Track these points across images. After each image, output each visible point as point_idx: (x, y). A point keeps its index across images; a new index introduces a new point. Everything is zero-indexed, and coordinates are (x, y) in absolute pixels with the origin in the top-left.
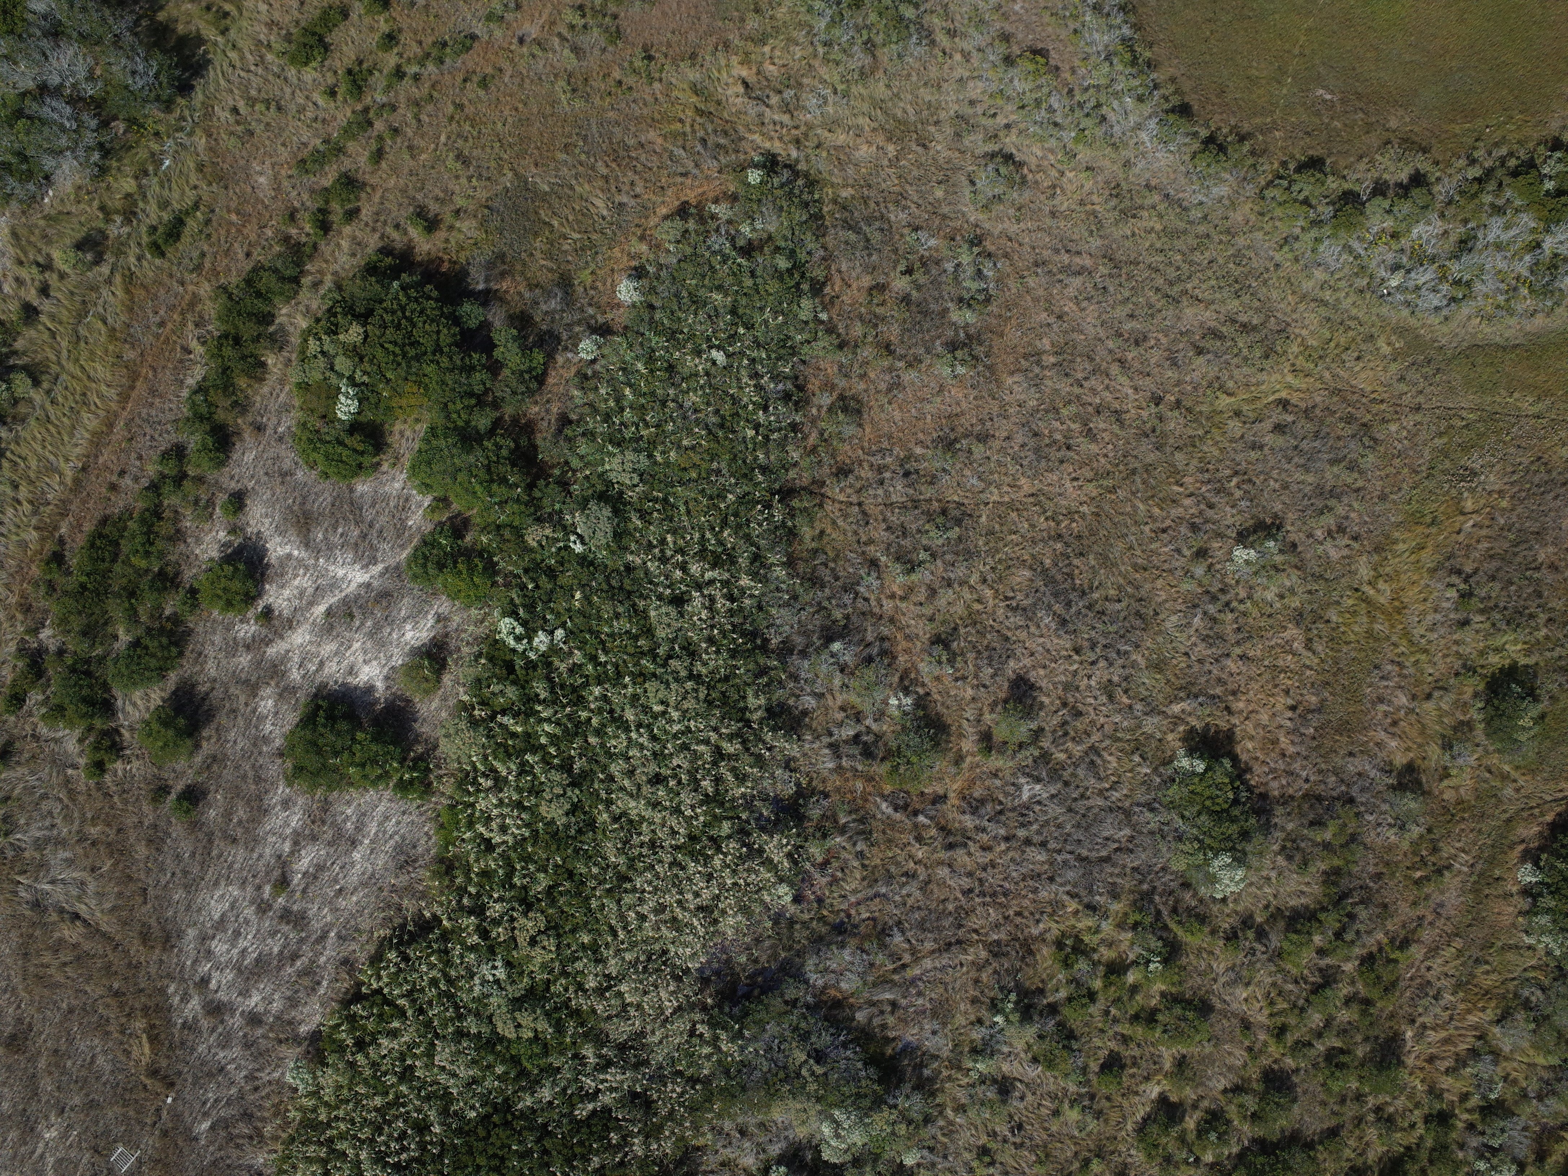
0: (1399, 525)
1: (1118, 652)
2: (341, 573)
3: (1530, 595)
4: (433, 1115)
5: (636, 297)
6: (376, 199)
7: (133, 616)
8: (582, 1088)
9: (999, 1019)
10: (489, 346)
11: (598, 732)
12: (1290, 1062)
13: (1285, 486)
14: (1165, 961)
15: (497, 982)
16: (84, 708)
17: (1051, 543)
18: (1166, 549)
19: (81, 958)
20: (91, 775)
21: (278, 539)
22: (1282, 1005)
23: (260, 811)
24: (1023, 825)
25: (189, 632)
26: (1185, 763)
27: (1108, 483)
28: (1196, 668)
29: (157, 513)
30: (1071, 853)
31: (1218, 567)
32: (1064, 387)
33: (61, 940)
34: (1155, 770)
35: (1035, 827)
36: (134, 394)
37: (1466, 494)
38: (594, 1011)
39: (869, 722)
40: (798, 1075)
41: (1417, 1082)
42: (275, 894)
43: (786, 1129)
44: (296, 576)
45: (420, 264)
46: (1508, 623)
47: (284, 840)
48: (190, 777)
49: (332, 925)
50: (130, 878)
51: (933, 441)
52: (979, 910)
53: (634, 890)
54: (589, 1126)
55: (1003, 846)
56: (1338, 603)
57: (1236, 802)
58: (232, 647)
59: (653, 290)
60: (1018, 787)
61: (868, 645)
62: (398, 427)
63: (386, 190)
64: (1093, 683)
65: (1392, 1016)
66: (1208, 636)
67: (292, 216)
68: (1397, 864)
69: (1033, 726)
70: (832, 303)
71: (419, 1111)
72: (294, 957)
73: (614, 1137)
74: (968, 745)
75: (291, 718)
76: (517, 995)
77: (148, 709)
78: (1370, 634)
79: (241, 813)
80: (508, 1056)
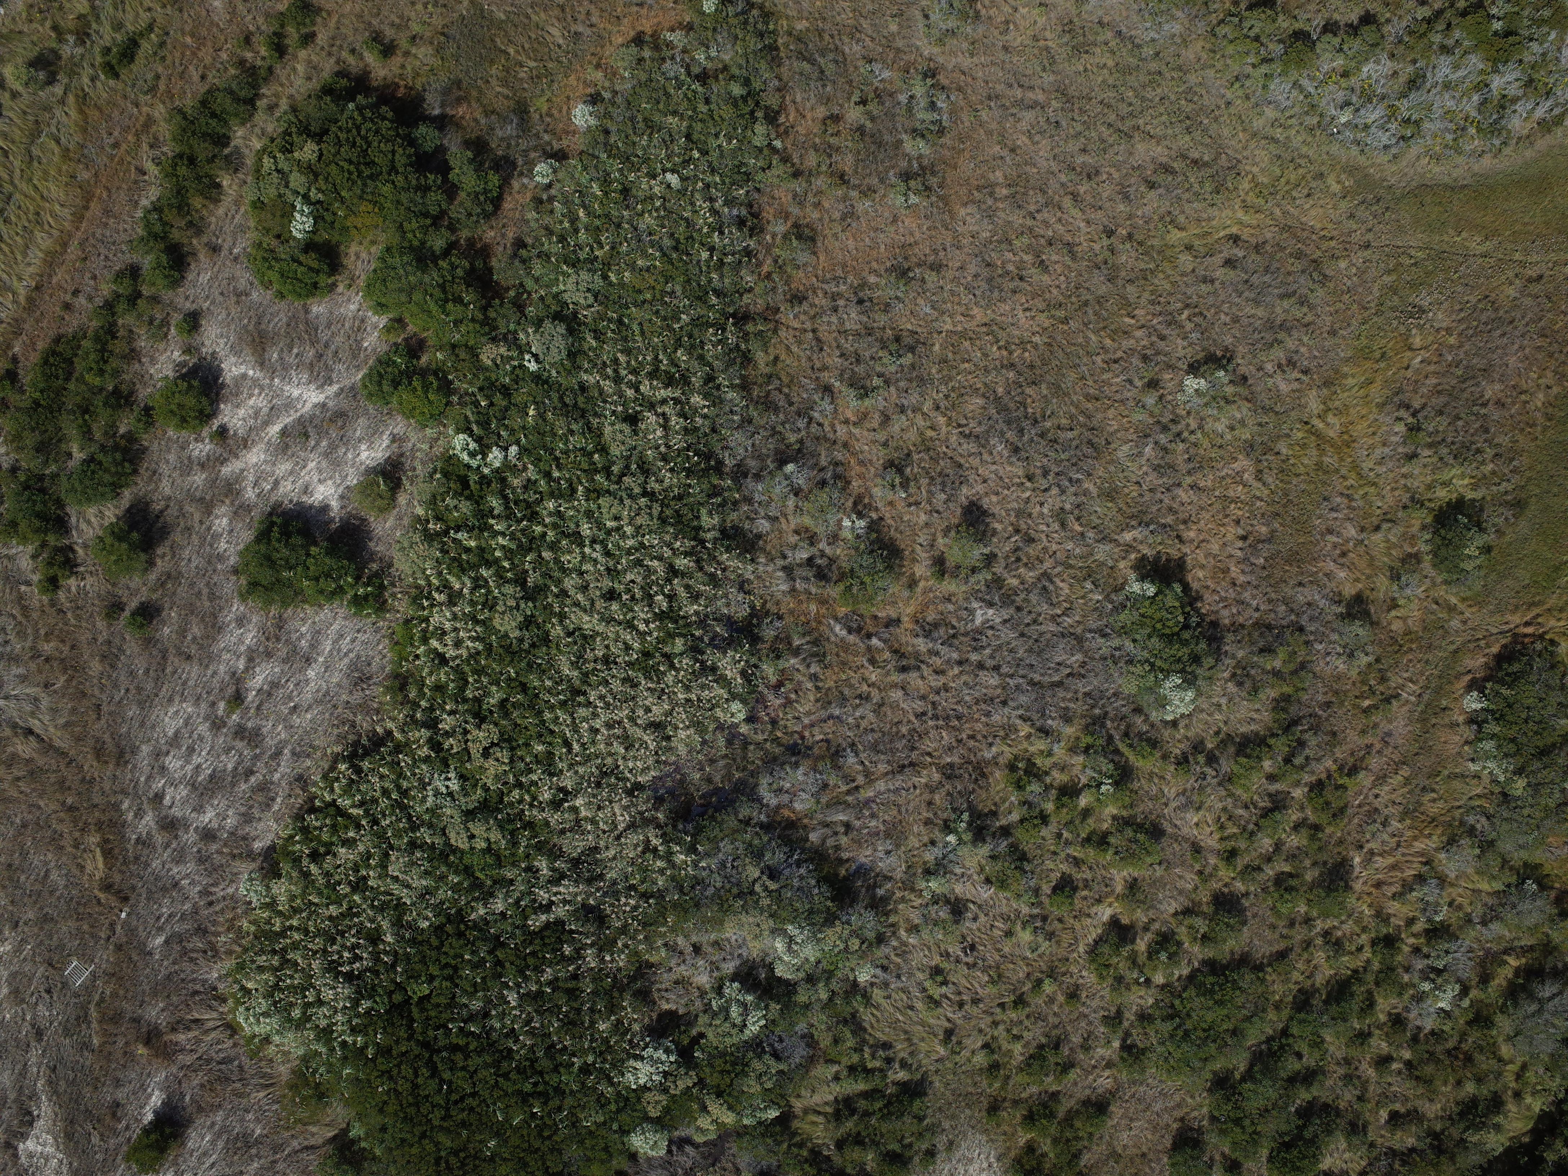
0: (1348, 360)
1: (1070, 480)
2: (296, 393)
3: (1477, 430)
4: (385, 925)
5: (593, 122)
6: (332, 24)
7: (87, 433)
8: (535, 901)
9: (951, 838)
10: (445, 169)
11: (553, 547)
12: (1239, 886)
13: (1236, 320)
14: (1116, 784)
15: (450, 794)
16: (37, 523)
17: (1004, 371)
18: (1118, 380)
19: (34, 774)
20: (44, 591)
21: (233, 359)
22: (1232, 830)
23: (215, 628)
24: (975, 649)
25: (144, 450)
26: (1136, 587)
27: (1061, 314)
28: (1148, 496)
29: (111, 331)
30: (1023, 677)
31: (1170, 398)
32: (1017, 219)
33: (14, 756)
34: (1107, 597)
35: (988, 651)
36: (88, 215)
37: (1414, 331)
38: (547, 824)
39: (822, 545)
40: (752, 892)
41: (1365, 907)
42: (229, 712)
43: (740, 947)
44: (250, 396)
45: (376, 89)
46: (1455, 457)
47: (239, 657)
48: (144, 595)
49: (286, 742)
50: (84, 694)
51: (886, 270)
52: (932, 733)
53: (589, 704)
54: (542, 939)
55: (956, 670)
56: (1288, 436)
57: (1186, 627)
58: (187, 466)
59: (607, 115)
60: (972, 612)
61: (822, 470)
62: (354, 248)
63: (343, 15)
64: (1045, 511)
65: (1341, 842)
66: (1159, 466)
67: (247, 40)
68: (1345, 692)
69: (986, 551)
70: (786, 132)
71: (372, 921)
72: (250, 772)
73: (567, 950)
74: (922, 569)
75: (247, 536)
76: (471, 807)
77: (101, 526)
78: (1319, 466)
79: (196, 630)
80: (461, 867)
